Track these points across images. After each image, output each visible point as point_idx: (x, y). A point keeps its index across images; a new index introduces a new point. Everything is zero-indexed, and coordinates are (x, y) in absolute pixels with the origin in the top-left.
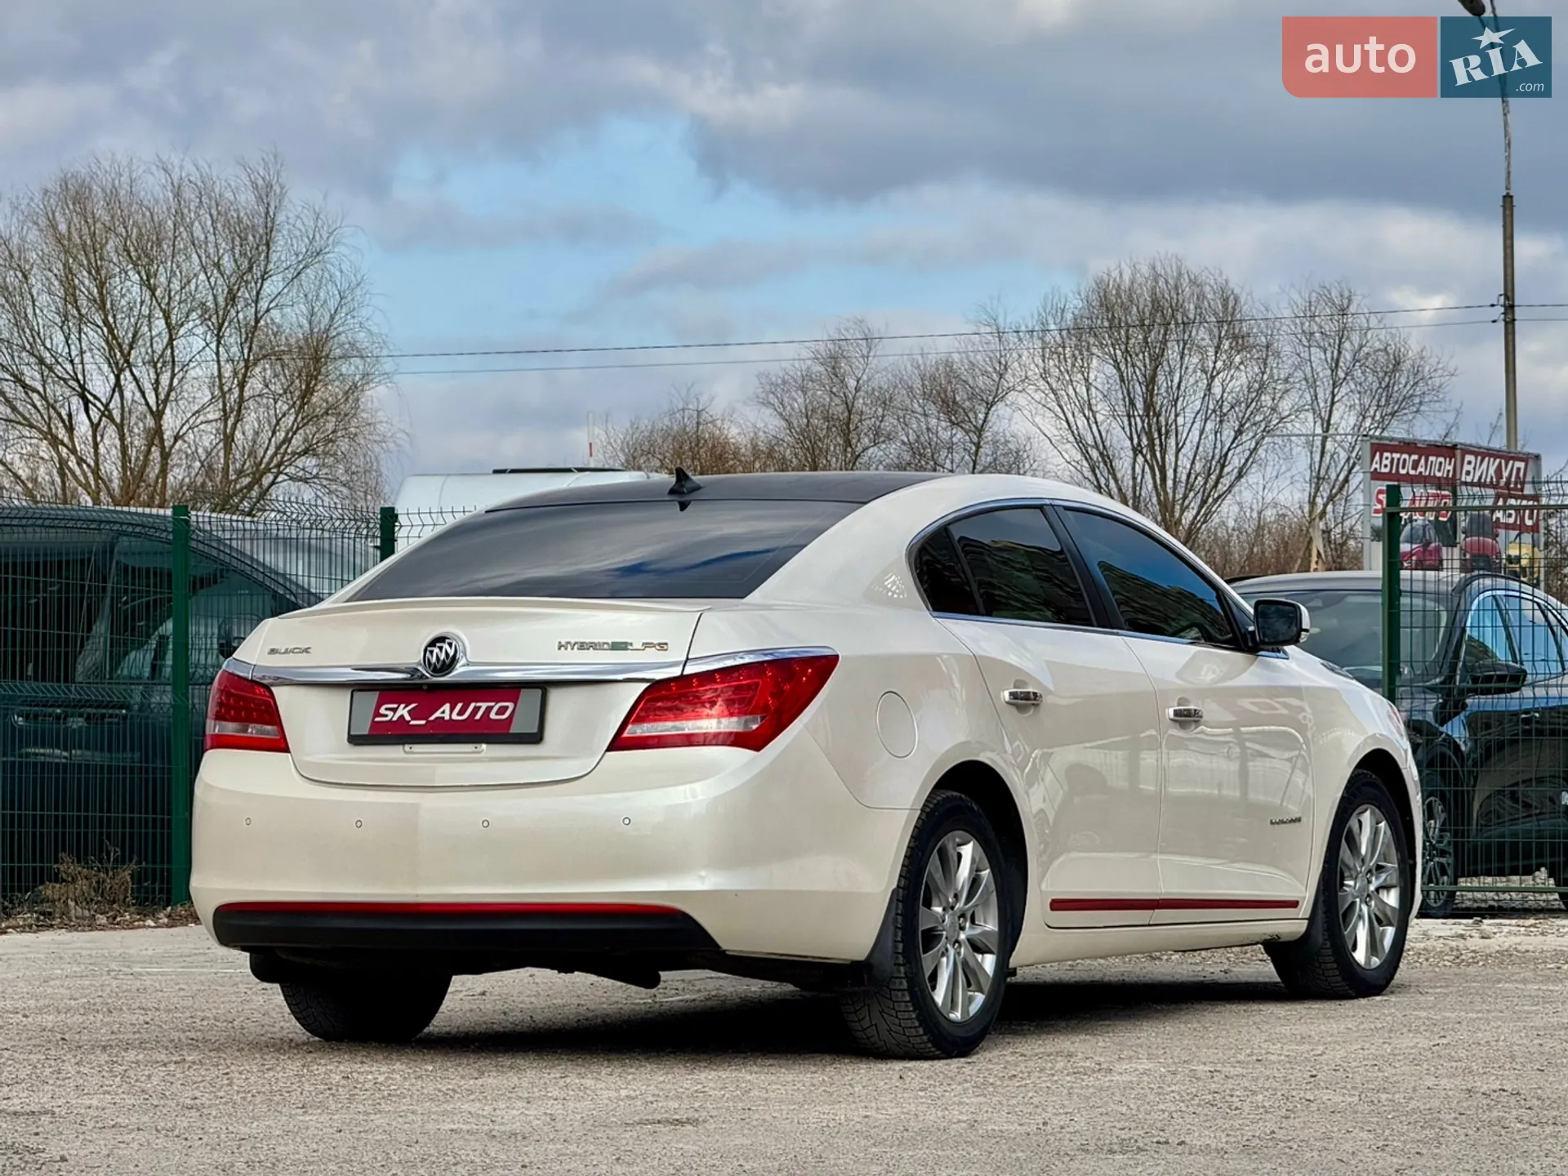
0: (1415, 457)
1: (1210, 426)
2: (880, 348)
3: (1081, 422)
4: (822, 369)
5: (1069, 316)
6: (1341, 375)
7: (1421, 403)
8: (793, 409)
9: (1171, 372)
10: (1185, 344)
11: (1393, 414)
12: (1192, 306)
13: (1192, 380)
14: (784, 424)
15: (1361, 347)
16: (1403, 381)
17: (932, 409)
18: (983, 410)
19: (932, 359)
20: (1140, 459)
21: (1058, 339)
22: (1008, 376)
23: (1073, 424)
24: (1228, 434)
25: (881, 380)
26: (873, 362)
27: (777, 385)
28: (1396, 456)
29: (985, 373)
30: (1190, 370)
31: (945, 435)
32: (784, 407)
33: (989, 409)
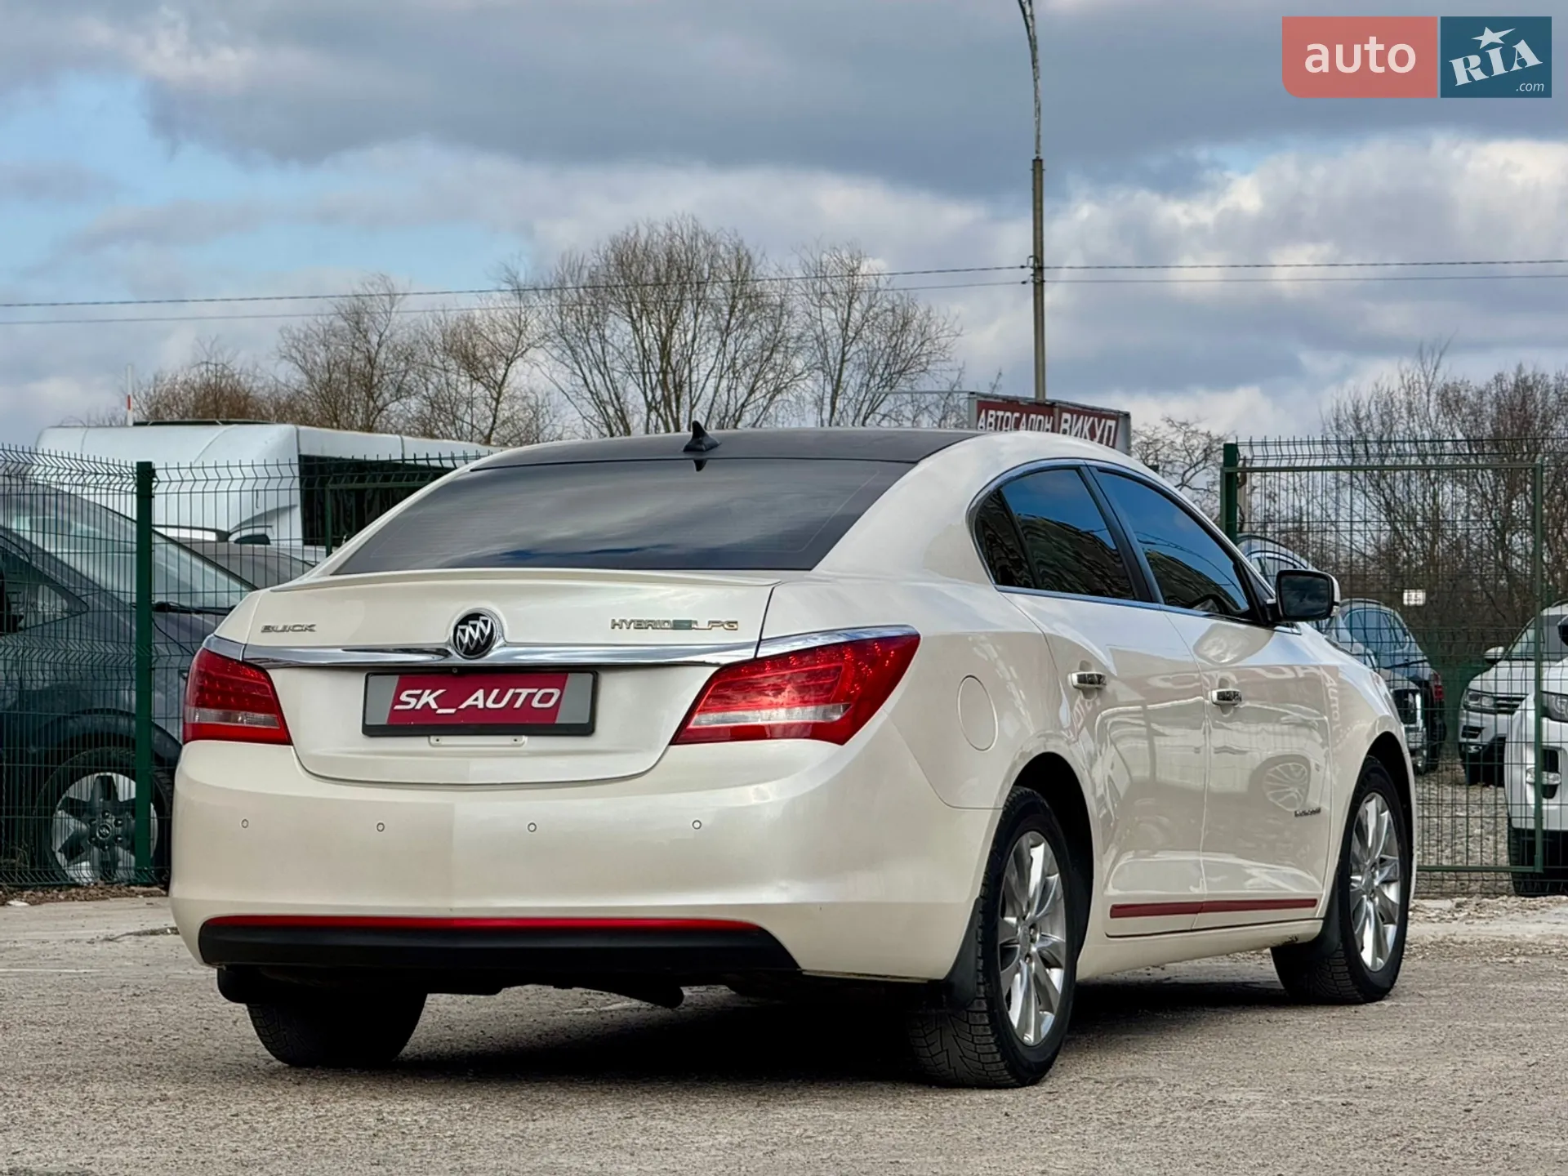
0: (1017, 415)
1: (724, 383)
2: (402, 304)
3: (598, 379)
4: (344, 324)
5: (585, 274)
6: (851, 334)
7: (928, 363)
8: (315, 363)
9: (685, 332)
10: (699, 304)
11: (900, 372)
12: (706, 266)
13: (705, 338)
14: (305, 378)
15: (871, 306)
16: (911, 340)
17: (452, 364)
18: (503, 366)
19: (453, 316)
20: (653, 416)
21: (575, 296)
22: (528, 333)
23: (589, 380)
24: (742, 391)
25: (402, 337)
26: (396, 318)
27: (299, 340)
28: (1000, 413)
29: (505, 329)
30: (704, 328)
31: (465, 390)
32: (306, 362)
33: (509, 365)
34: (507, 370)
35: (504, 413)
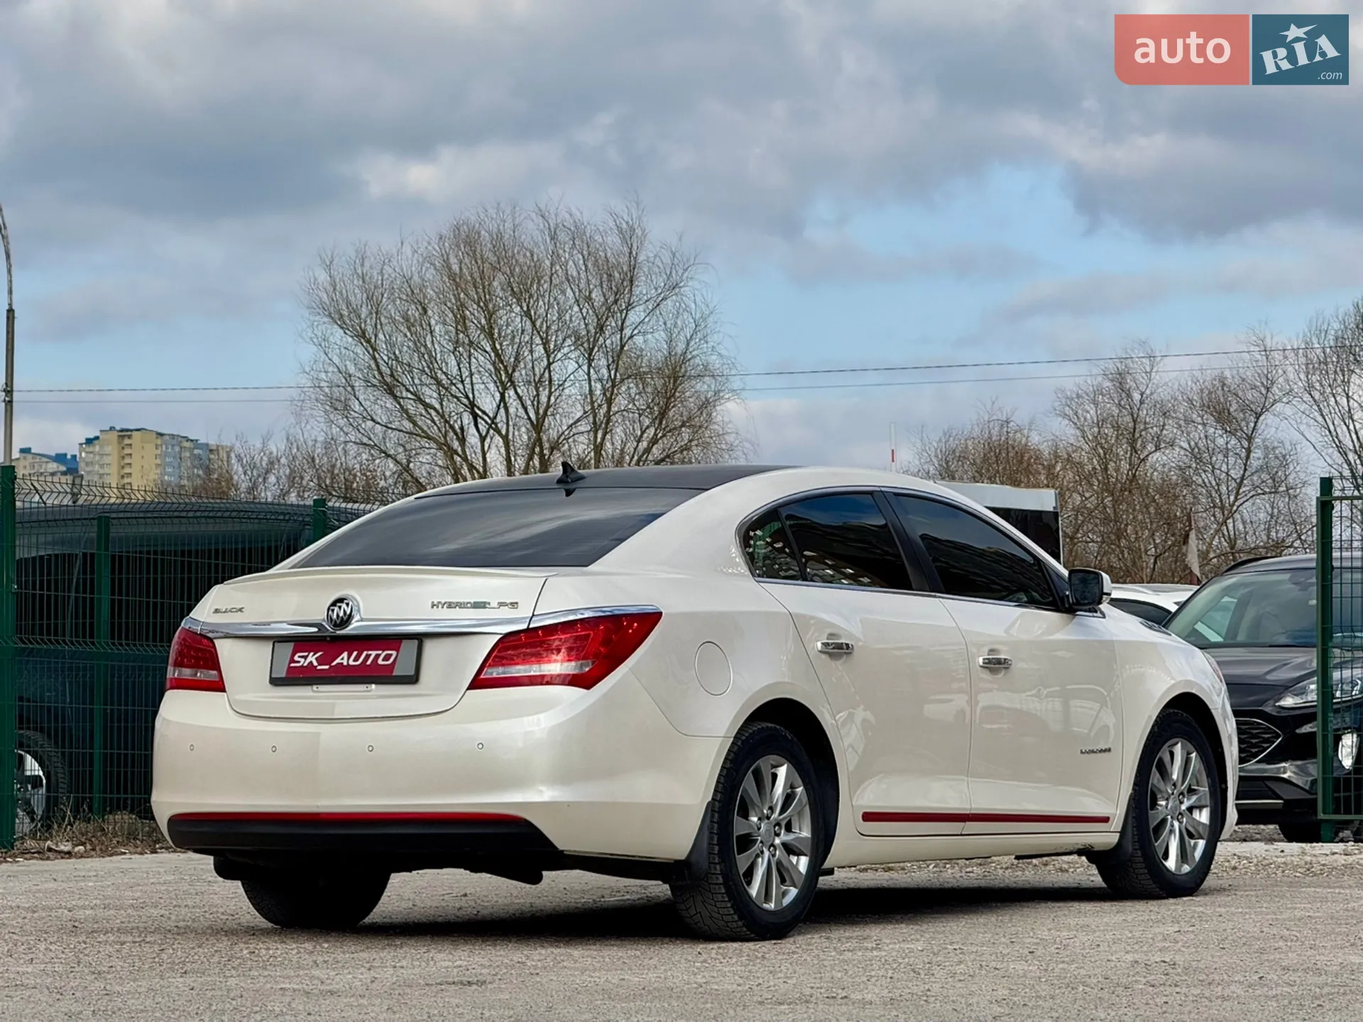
2: (1162, 365)
3: (1341, 429)
4: (1109, 384)
5: (1331, 336)
8: (1085, 419)
14: (1078, 433)
17: (1211, 420)
18: (1253, 419)
19: (1209, 375)
21: (1321, 357)
22: (1275, 389)
23: (1333, 431)
25: (1163, 394)
26: (1156, 378)
27: (1072, 399)
29: (1254, 387)
31: (1221, 442)
32: (1078, 418)
33: (1258, 418)
34: (1256, 423)
35: (1255, 463)
